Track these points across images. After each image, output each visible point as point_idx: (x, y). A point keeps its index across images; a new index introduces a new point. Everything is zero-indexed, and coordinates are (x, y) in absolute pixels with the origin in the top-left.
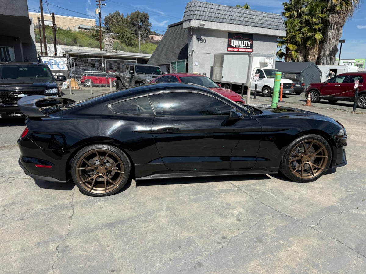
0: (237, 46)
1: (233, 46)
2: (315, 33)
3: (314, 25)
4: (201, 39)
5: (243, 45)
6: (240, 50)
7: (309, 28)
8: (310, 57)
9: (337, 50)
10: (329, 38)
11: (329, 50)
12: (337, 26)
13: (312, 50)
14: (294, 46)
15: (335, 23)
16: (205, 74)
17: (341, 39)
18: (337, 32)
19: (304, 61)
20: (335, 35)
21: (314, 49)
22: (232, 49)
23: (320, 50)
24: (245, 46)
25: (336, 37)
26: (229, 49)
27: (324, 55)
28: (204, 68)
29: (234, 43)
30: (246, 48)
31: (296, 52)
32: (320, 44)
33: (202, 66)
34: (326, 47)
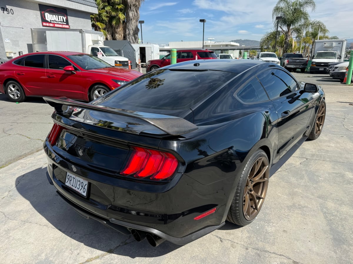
0: (52, 21)
1: (48, 21)
2: (118, 12)
3: (116, 5)
4: (7, 9)
5: (59, 20)
6: (56, 25)
7: (111, 7)
8: (117, 35)
9: (138, 30)
10: (130, 18)
11: (133, 29)
12: (135, 7)
13: (118, 29)
14: (102, 24)
15: (134, 5)
16: (21, 53)
17: (140, 20)
18: (136, 13)
19: (112, 40)
20: (135, 15)
21: (119, 28)
22: (47, 24)
23: (125, 29)
24: (61, 22)
25: (136, 18)
26: (44, 24)
27: (129, 34)
28: (19, 46)
29: (49, 17)
30: (62, 23)
31: (104, 30)
32: (123, 23)
33: (15, 43)
34: (129, 27)
